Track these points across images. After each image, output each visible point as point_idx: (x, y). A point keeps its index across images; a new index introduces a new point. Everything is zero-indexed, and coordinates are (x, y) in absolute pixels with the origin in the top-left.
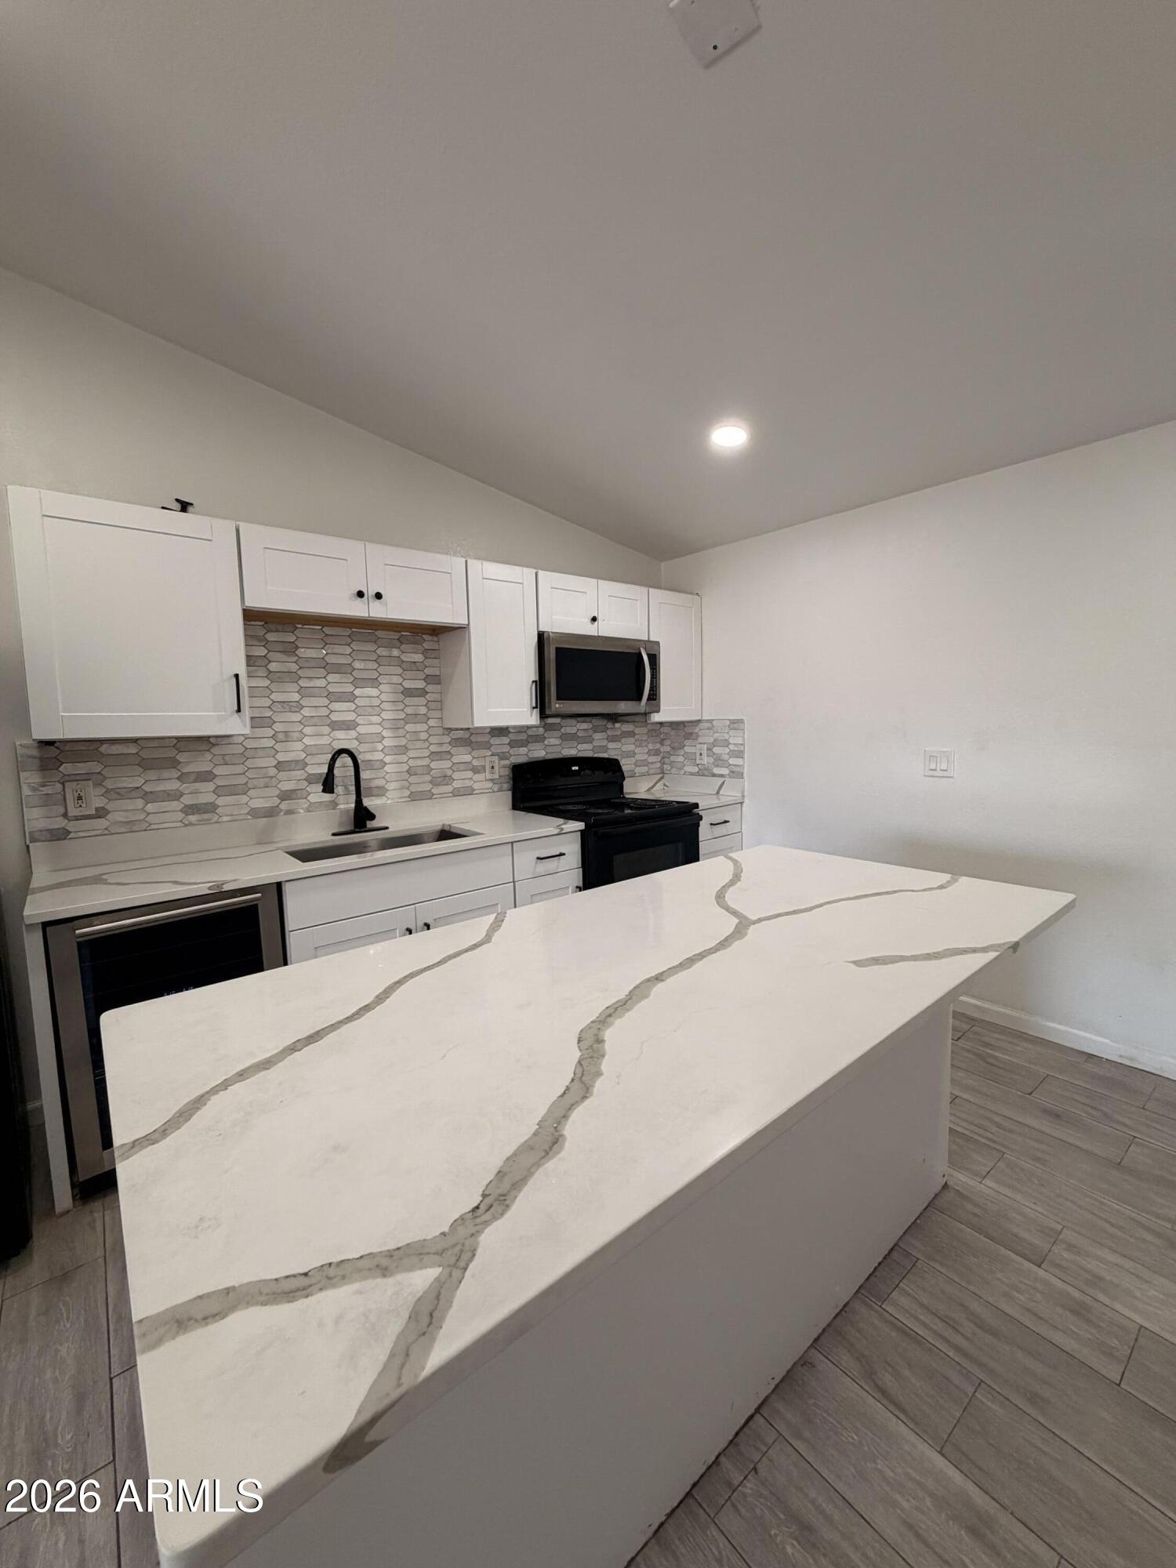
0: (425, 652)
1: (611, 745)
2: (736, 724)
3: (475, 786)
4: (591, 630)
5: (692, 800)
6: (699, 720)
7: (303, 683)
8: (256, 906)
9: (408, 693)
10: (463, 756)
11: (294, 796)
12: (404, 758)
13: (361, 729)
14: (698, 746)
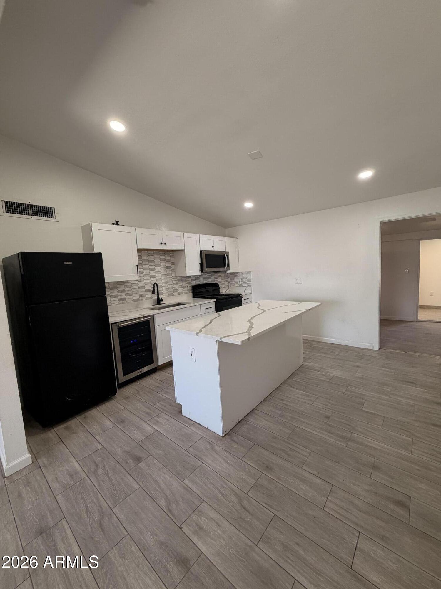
0: (170, 256)
1: (215, 280)
2: (249, 273)
3: (183, 292)
4: (212, 249)
5: (240, 293)
6: (238, 272)
7: (144, 266)
8: (149, 320)
9: (167, 267)
10: (180, 284)
11: (143, 296)
12: (167, 285)
13: (157, 278)
14: (239, 279)
